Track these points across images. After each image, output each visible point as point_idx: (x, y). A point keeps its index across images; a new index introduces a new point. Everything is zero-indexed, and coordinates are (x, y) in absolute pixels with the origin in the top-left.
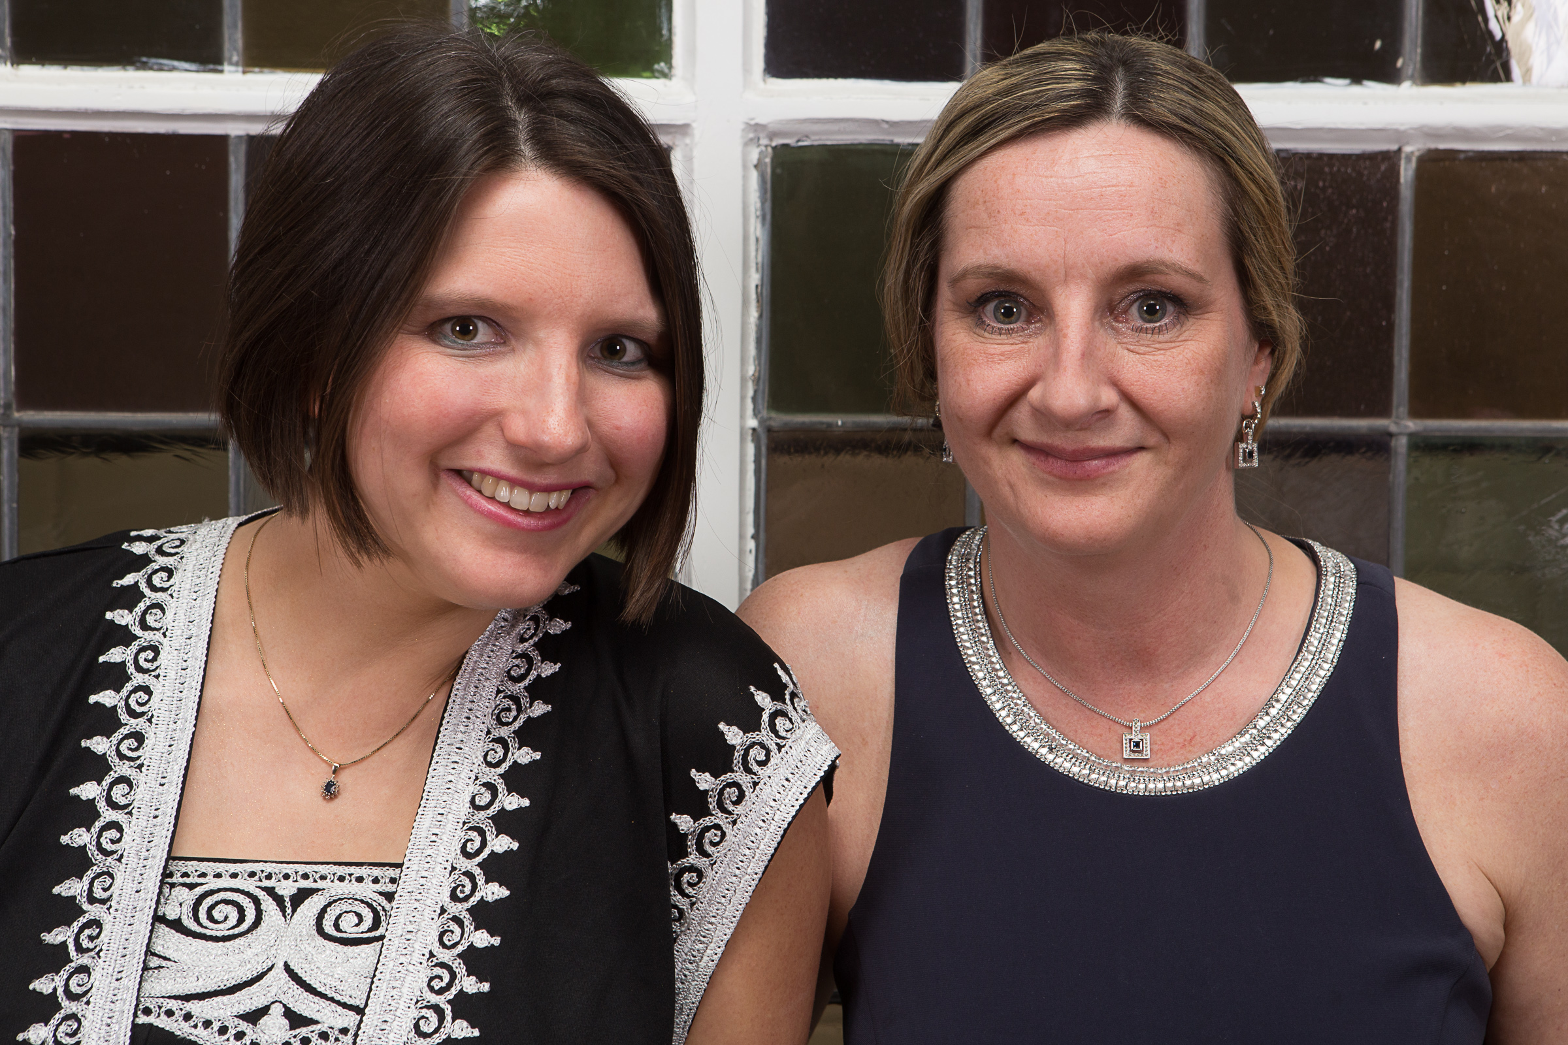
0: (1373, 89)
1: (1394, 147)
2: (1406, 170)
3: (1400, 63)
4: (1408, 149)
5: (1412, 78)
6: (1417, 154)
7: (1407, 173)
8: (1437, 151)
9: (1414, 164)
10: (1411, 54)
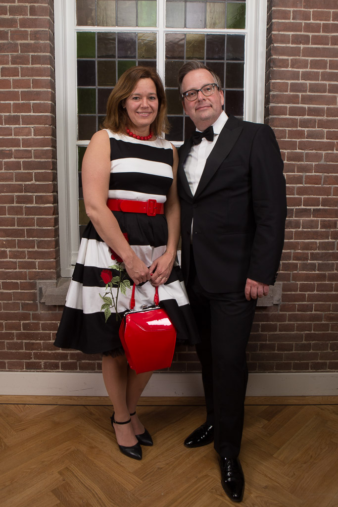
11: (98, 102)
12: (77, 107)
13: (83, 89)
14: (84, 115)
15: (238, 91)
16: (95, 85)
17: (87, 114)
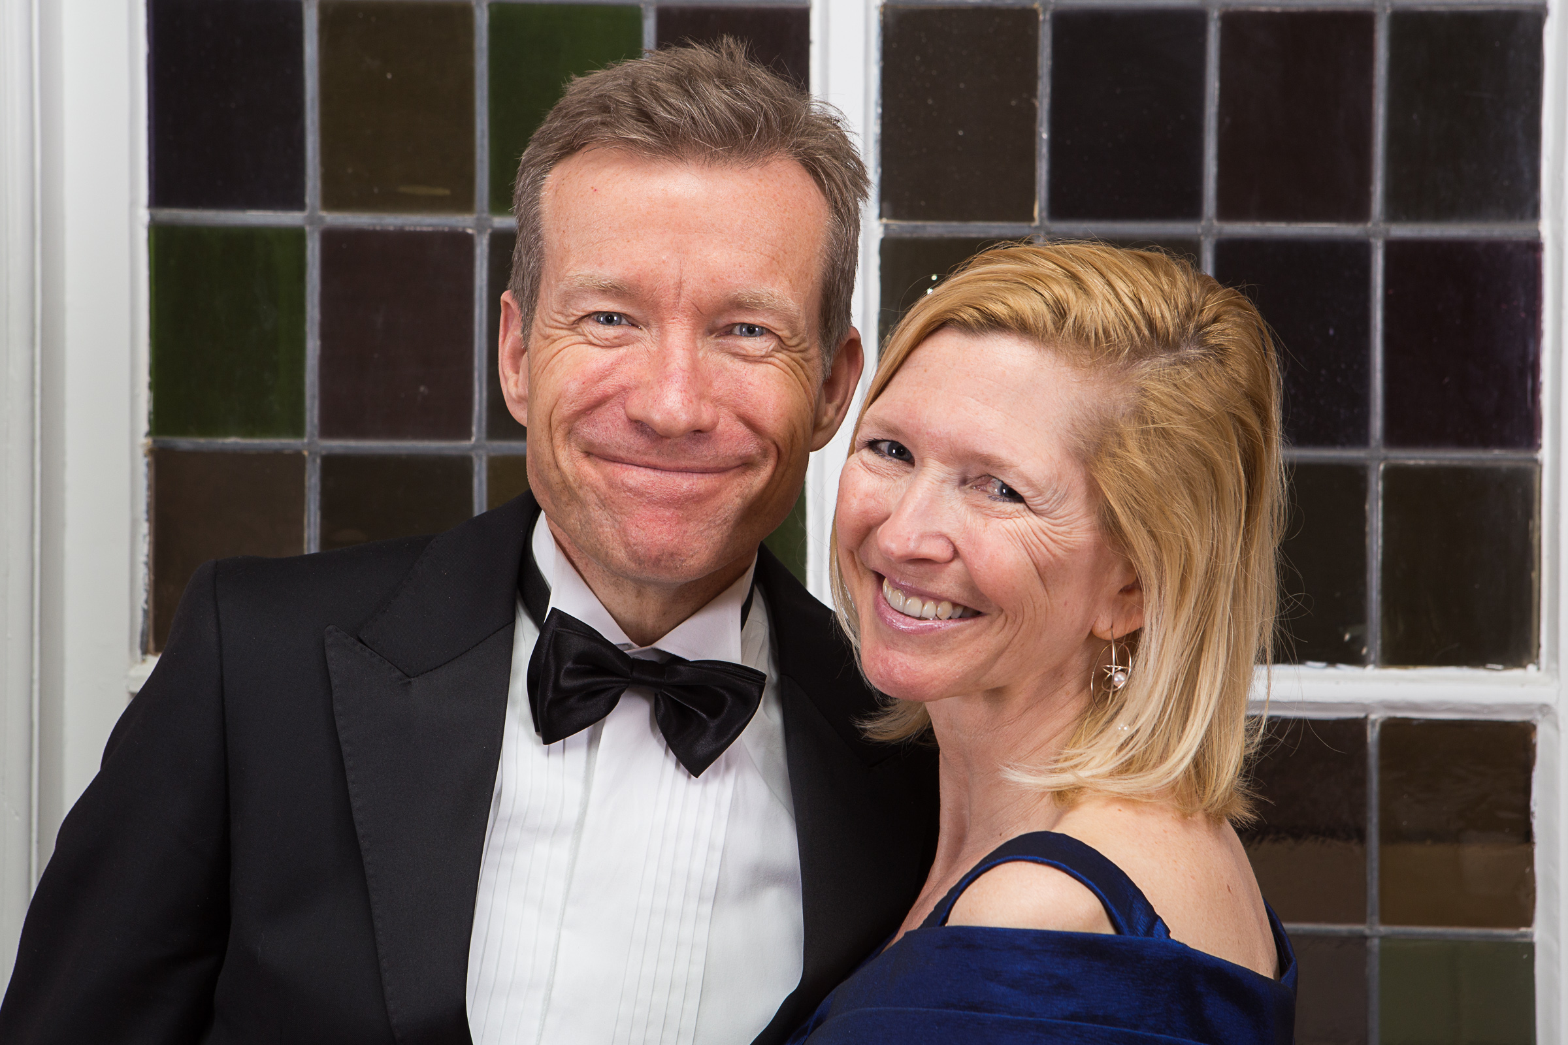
0: (1345, 671)
1: (1362, 715)
2: (1372, 732)
3: (1365, 651)
4: (1373, 717)
5: (1374, 663)
6: (1380, 721)
7: (1372, 735)
8: (1395, 719)
9: (1377, 728)
10: (1374, 645)
11: (325, 336)
12: (144, 378)
13: (195, 233)
14: (202, 441)
15: (1494, 248)
16: (295, 201)
17: (232, 441)
